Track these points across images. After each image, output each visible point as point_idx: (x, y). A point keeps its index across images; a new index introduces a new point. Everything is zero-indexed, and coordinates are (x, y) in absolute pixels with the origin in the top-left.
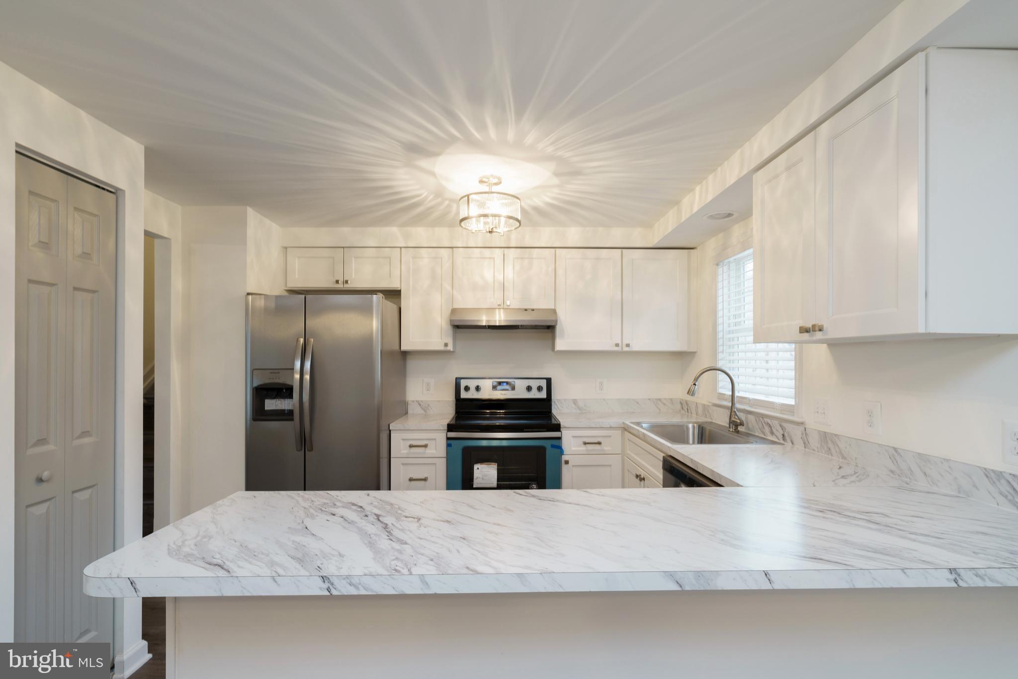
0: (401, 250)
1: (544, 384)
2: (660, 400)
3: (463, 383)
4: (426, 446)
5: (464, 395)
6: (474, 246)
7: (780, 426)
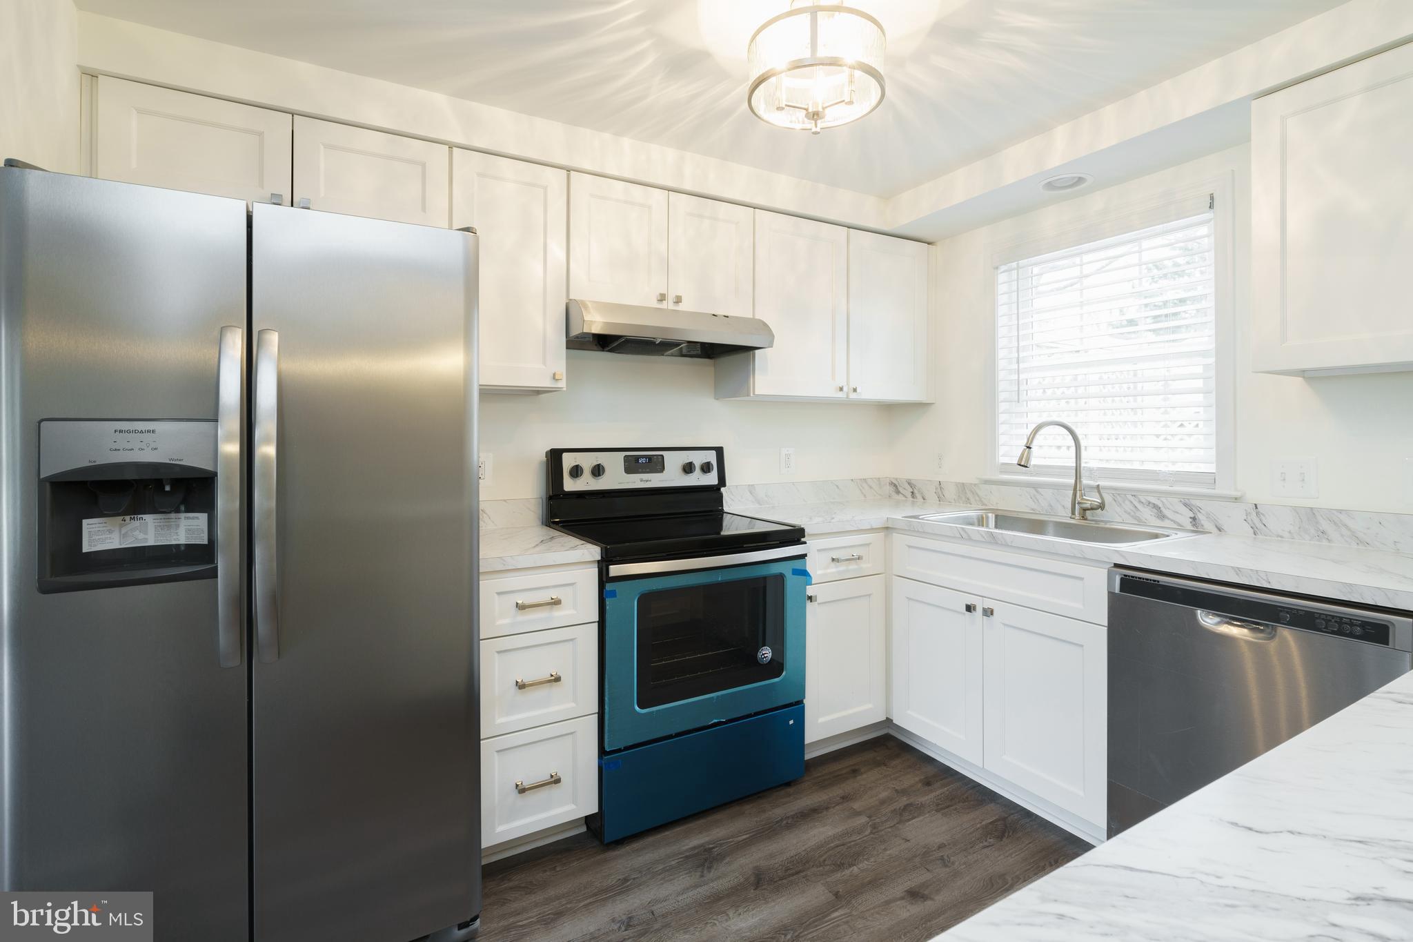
0: (451, 154)
1: (712, 457)
2: (865, 480)
3: (568, 461)
4: (556, 603)
5: (570, 485)
6: (616, 173)
7: (1186, 505)
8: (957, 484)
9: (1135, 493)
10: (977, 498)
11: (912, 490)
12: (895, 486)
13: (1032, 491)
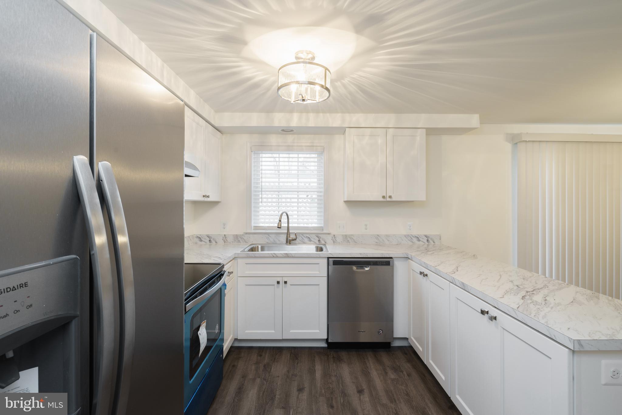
7: (317, 236)
8: (234, 235)
9: (302, 234)
10: (244, 240)
11: (209, 239)
12: (200, 238)
13: (267, 236)
